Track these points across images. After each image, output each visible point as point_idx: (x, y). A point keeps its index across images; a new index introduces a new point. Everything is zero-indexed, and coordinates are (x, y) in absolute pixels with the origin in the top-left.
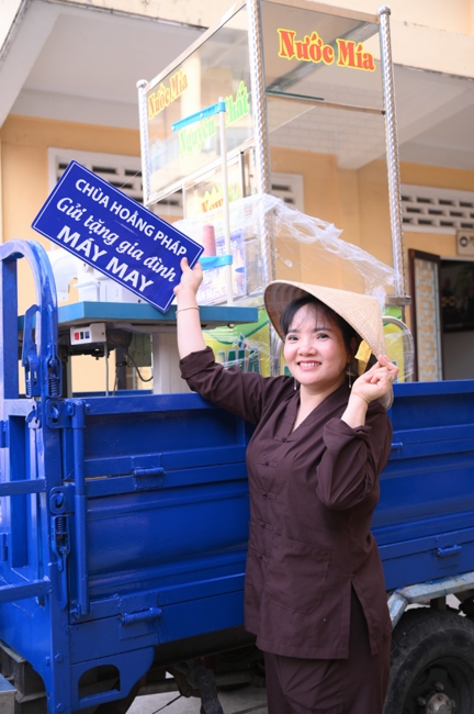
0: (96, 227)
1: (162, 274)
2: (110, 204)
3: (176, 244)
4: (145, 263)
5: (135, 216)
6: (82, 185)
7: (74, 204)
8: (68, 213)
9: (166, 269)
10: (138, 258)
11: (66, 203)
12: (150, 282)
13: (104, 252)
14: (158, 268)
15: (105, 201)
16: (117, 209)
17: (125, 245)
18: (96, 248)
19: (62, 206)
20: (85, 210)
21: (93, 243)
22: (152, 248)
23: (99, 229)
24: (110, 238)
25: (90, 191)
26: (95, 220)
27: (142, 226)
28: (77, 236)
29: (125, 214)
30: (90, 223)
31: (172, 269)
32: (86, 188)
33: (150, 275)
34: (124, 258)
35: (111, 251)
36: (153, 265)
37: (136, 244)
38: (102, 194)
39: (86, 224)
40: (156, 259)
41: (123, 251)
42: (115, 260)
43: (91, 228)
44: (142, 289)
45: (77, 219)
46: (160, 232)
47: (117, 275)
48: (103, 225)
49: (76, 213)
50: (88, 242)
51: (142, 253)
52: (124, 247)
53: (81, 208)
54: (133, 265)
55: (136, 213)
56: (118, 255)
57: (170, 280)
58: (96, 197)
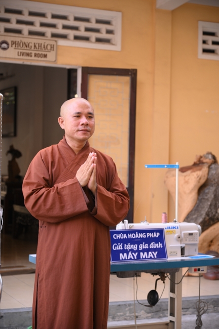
0: (128, 247)
1: (158, 247)
2: (127, 236)
3: (155, 233)
4: (151, 247)
5: (137, 234)
6: (115, 237)
7: (118, 244)
8: (118, 249)
9: (158, 244)
10: (147, 247)
11: (115, 246)
12: (156, 252)
13: (137, 253)
14: (155, 246)
15: (125, 236)
16: (130, 236)
18: (133, 254)
19: (115, 248)
20: (122, 244)
21: (132, 253)
22: (148, 241)
23: (130, 247)
24: (135, 247)
25: (119, 236)
26: (127, 245)
27: (142, 236)
28: (125, 254)
29: (134, 236)
30: (126, 247)
31: (160, 243)
32: (117, 236)
33: (155, 250)
34: (144, 251)
35: (138, 251)
36: (153, 246)
37: (144, 243)
38: (123, 235)
39: (125, 249)
40: (152, 243)
41: (142, 249)
42: (141, 253)
44: (156, 257)
45: (122, 249)
46: (148, 234)
47: (145, 258)
48: (130, 245)
49: (120, 247)
50: (130, 254)
51: (147, 245)
52: (142, 247)
53: (120, 244)
54: (148, 250)
55: (137, 233)
56: (141, 251)
57: (161, 247)
58: (122, 237)
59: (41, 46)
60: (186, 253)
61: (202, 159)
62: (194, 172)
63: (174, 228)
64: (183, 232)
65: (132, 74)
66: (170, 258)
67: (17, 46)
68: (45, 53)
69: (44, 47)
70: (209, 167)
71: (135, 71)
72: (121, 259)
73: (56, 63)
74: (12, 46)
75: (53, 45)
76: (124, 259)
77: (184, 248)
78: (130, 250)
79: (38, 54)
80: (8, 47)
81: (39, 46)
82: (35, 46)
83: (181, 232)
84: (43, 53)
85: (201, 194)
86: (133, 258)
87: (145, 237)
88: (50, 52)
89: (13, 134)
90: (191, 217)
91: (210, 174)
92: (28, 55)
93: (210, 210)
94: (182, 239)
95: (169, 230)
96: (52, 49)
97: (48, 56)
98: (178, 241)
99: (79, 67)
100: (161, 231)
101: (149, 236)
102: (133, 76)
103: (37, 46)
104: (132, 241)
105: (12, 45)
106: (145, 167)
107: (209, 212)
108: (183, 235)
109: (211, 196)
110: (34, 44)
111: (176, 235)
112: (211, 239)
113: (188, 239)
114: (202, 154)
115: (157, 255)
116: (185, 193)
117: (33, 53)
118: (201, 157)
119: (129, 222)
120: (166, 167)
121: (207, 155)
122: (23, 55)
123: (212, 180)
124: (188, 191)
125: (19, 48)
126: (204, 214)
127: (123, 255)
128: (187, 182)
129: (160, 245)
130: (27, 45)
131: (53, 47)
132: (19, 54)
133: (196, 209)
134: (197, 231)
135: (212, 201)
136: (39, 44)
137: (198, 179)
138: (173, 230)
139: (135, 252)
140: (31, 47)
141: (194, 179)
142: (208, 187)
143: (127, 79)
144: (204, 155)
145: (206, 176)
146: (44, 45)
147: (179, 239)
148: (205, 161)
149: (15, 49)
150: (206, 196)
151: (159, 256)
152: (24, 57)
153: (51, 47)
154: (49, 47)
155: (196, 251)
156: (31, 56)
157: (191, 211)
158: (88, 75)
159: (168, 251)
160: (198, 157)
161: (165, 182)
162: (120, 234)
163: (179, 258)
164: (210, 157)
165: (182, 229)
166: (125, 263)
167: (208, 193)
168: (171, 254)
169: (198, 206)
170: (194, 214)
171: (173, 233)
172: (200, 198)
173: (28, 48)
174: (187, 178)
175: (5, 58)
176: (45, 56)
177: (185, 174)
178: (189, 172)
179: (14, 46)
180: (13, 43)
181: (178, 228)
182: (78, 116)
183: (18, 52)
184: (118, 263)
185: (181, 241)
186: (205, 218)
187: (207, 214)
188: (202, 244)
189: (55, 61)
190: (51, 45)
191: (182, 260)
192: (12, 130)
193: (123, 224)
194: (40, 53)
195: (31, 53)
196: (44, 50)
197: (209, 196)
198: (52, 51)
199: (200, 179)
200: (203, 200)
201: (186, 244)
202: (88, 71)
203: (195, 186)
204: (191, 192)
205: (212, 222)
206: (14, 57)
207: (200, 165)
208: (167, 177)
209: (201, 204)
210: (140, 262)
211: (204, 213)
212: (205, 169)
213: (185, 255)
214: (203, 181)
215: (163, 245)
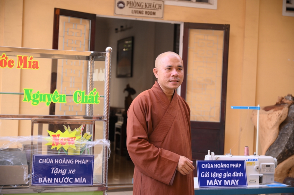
0: (214, 175)
1: (239, 176)
2: (214, 166)
3: (237, 164)
4: (233, 176)
5: (222, 164)
6: (204, 166)
7: (205, 173)
8: (205, 177)
9: (239, 173)
10: (230, 176)
11: (203, 174)
12: (238, 180)
13: (221, 181)
14: (237, 175)
15: (212, 166)
16: (216, 166)
17: (225, 174)
18: (218, 181)
19: (203, 176)
20: (209, 172)
21: (217, 180)
22: (231, 170)
23: (216, 175)
24: (220, 175)
25: (206, 166)
26: (213, 173)
27: (225, 166)
28: (211, 181)
29: (219, 166)
30: (212, 175)
31: (241, 172)
32: (205, 166)
33: (236, 178)
34: (227, 178)
35: (223, 179)
36: (235, 175)
37: (227, 172)
38: (210, 165)
39: (212, 176)
40: (235, 173)
41: (225, 177)
42: (225, 181)
43: (213, 176)
44: (237, 184)
45: (209, 176)
46: (231, 164)
47: (228, 185)
48: (216, 173)
49: (207, 175)
50: (215, 181)
51: (230, 174)
52: (225, 175)
53: (207, 173)
54: (231, 178)
55: (222, 163)
56: (225, 179)
57: (242, 176)
58: (209, 166)
59: (151, 6)
60: (264, 181)
61: (283, 100)
62: (277, 111)
63: (254, 160)
64: (261, 164)
65: (226, 28)
66: (250, 186)
67: (131, 5)
68: (154, 11)
69: (153, 6)
70: (289, 107)
71: (228, 26)
72: (208, 185)
73: (163, 20)
74: (127, 6)
75: (161, 5)
76: (210, 185)
77: (262, 177)
78: (216, 178)
79: (149, 12)
80: (124, 6)
81: (149, 5)
82: (146, 5)
83: (259, 164)
84: (152, 11)
85: (282, 130)
86: (217, 184)
87: (229, 167)
88: (158, 10)
89: (130, 75)
90: (273, 149)
91: (290, 113)
92: (140, 12)
93: (289, 143)
94: (260, 170)
95: (249, 161)
96: (160, 8)
97: (156, 14)
98: (257, 171)
99: (182, 23)
100: (242, 163)
101: (232, 167)
102: (226, 30)
103: (148, 5)
104: (218, 170)
105: (127, 4)
106: (231, 108)
107: (288, 145)
108: (261, 166)
109: (290, 131)
110: (146, 3)
111: (255, 166)
112: (290, 167)
113: (265, 170)
114: (283, 96)
115: (238, 183)
116: (268, 128)
117: (144, 11)
118: (283, 98)
119: (215, 155)
120: (249, 108)
121: (288, 97)
122: (136, 13)
123: (291, 118)
124: (270, 127)
125: (133, 7)
126: (284, 147)
127: (210, 182)
128: (270, 119)
129: (241, 174)
130: (139, 4)
131: (161, 7)
132: (133, 12)
133: (277, 141)
134: (273, 164)
135: (291, 135)
136: (149, 4)
137: (280, 116)
138: (253, 161)
139: (220, 179)
140: (143, 6)
141: (276, 116)
142: (288, 124)
143: (221, 33)
144: (285, 97)
145: (286, 114)
146: (153, 5)
147: (258, 170)
148: (285, 102)
149: (130, 8)
150: (286, 131)
151: (240, 184)
152: (137, 15)
153: (159, 6)
154: (157, 6)
155: (272, 180)
156: (143, 14)
157: (273, 144)
158: (189, 29)
159: (248, 179)
160: (280, 98)
161: (251, 118)
162: (207, 164)
163: (257, 185)
164: (290, 98)
165: (261, 161)
166: (211, 188)
167: (288, 129)
168: (251, 182)
169: (279, 140)
170: (275, 146)
171: (253, 164)
172: (281, 133)
173: (140, 7)
174: (270, 116)
175: (122, 15)
176: (154, 14)
177: (268, 112)
178: (272, 111)
179: (129, 5)
180: (129, 3)
181: (257, 160)
182: (169, 69)
183: (132, 11)
184: (205, 188)
185: (259, 171)
186: (284, 150)
187: (287, 147)
188: (281, 172)
189: (162, 18)
190: (159, 5)
191: (260, 187)
192: (129, 72)
193: (211, 156)
194: (150, 11)
195: (143, 11)
196: (153, 9)
197: (288, 131)
198: (160, 10)
199: (281, 117)
200: (283, 135)
201: (263, 174)
202: (189, 26)
203: (277, 123)
204: (273, 128)
205: (290, 154)
206: (128, 14)
207: (282, 105)
208: (253, 114)
209: (281, 138)
210: (224, 188)
211: (284, 145)
212: (285, 109)
213: (263, 183)
214: (283, 119)
215: (244, 174)
